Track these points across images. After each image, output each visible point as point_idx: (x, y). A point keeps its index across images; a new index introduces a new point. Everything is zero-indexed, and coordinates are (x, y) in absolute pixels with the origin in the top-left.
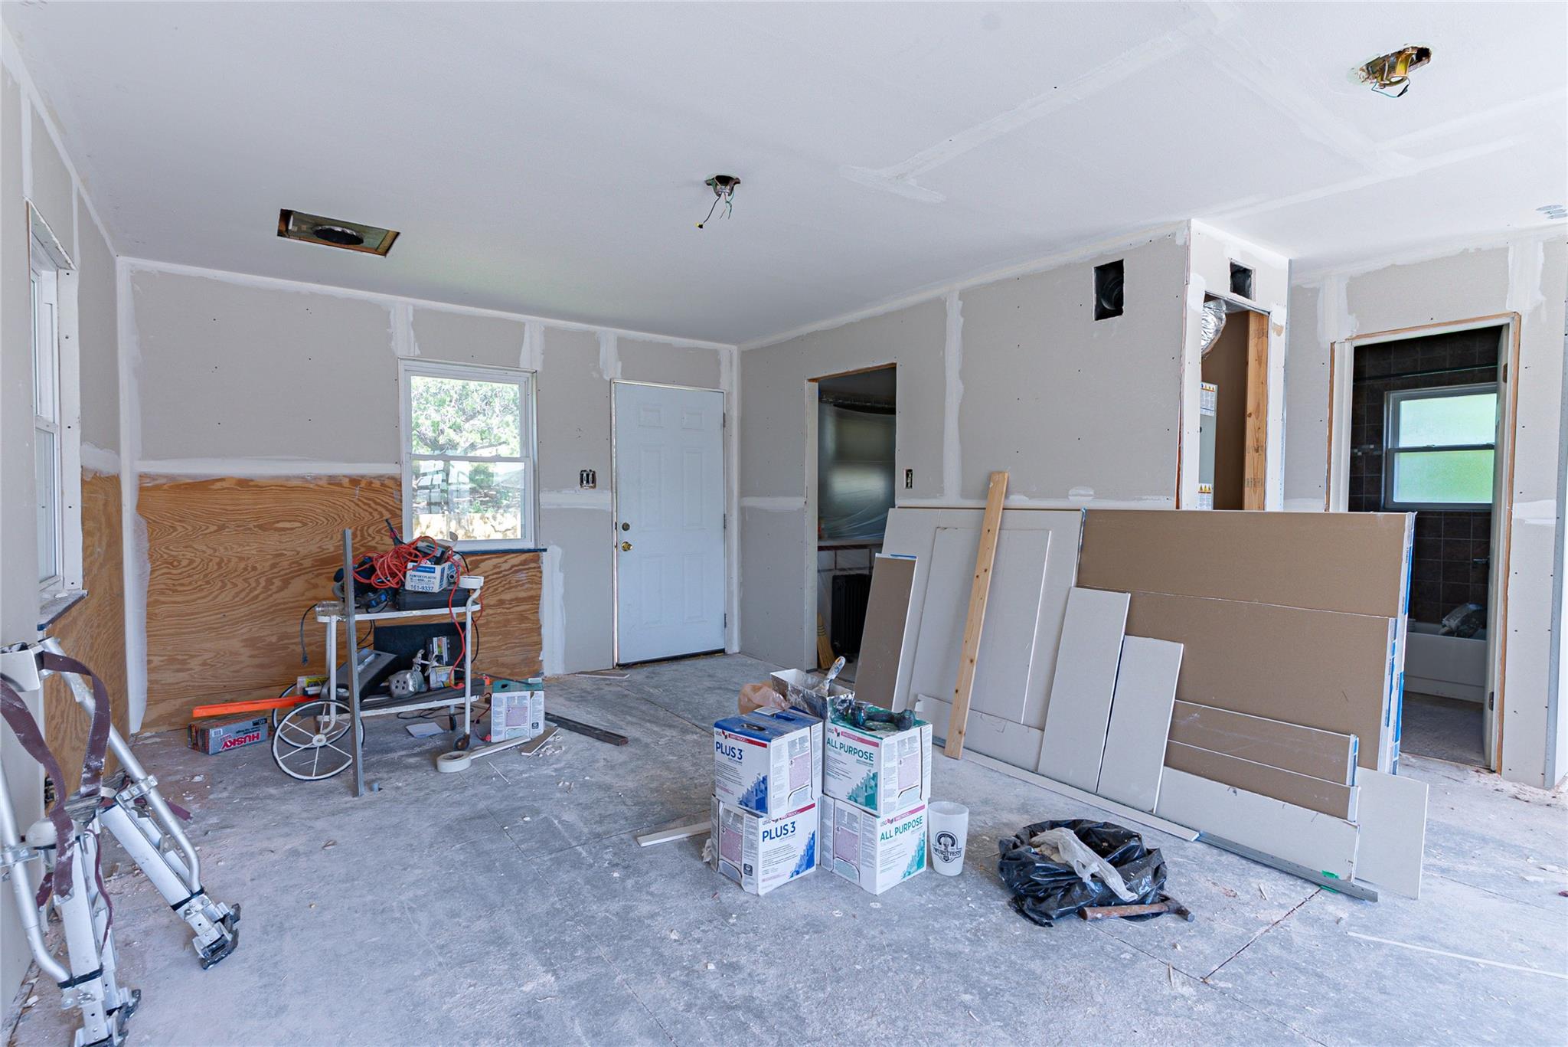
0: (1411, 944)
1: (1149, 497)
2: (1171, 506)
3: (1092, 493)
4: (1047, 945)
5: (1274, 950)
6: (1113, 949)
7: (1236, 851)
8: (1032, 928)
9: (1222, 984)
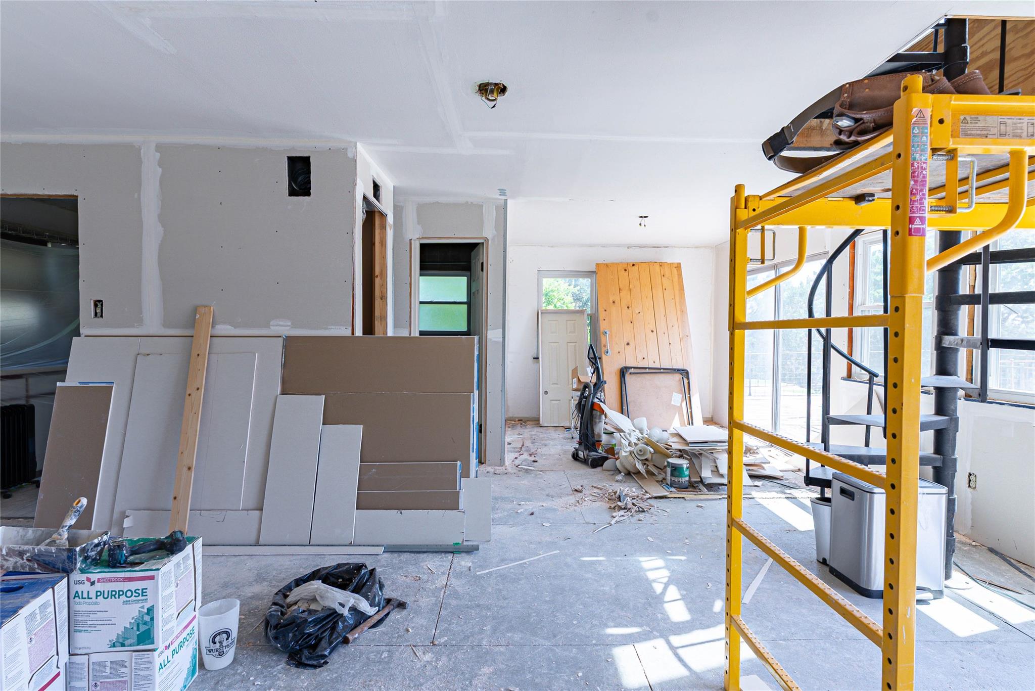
0: (501, 566)
1: (332, 327)
2: (348, 333)
3: (289, 324)
4: (332, 680)
5: (454, 602)
6: (375, 655)
7: (407, 550)
8: (314, 674)
9: (442, 640)
